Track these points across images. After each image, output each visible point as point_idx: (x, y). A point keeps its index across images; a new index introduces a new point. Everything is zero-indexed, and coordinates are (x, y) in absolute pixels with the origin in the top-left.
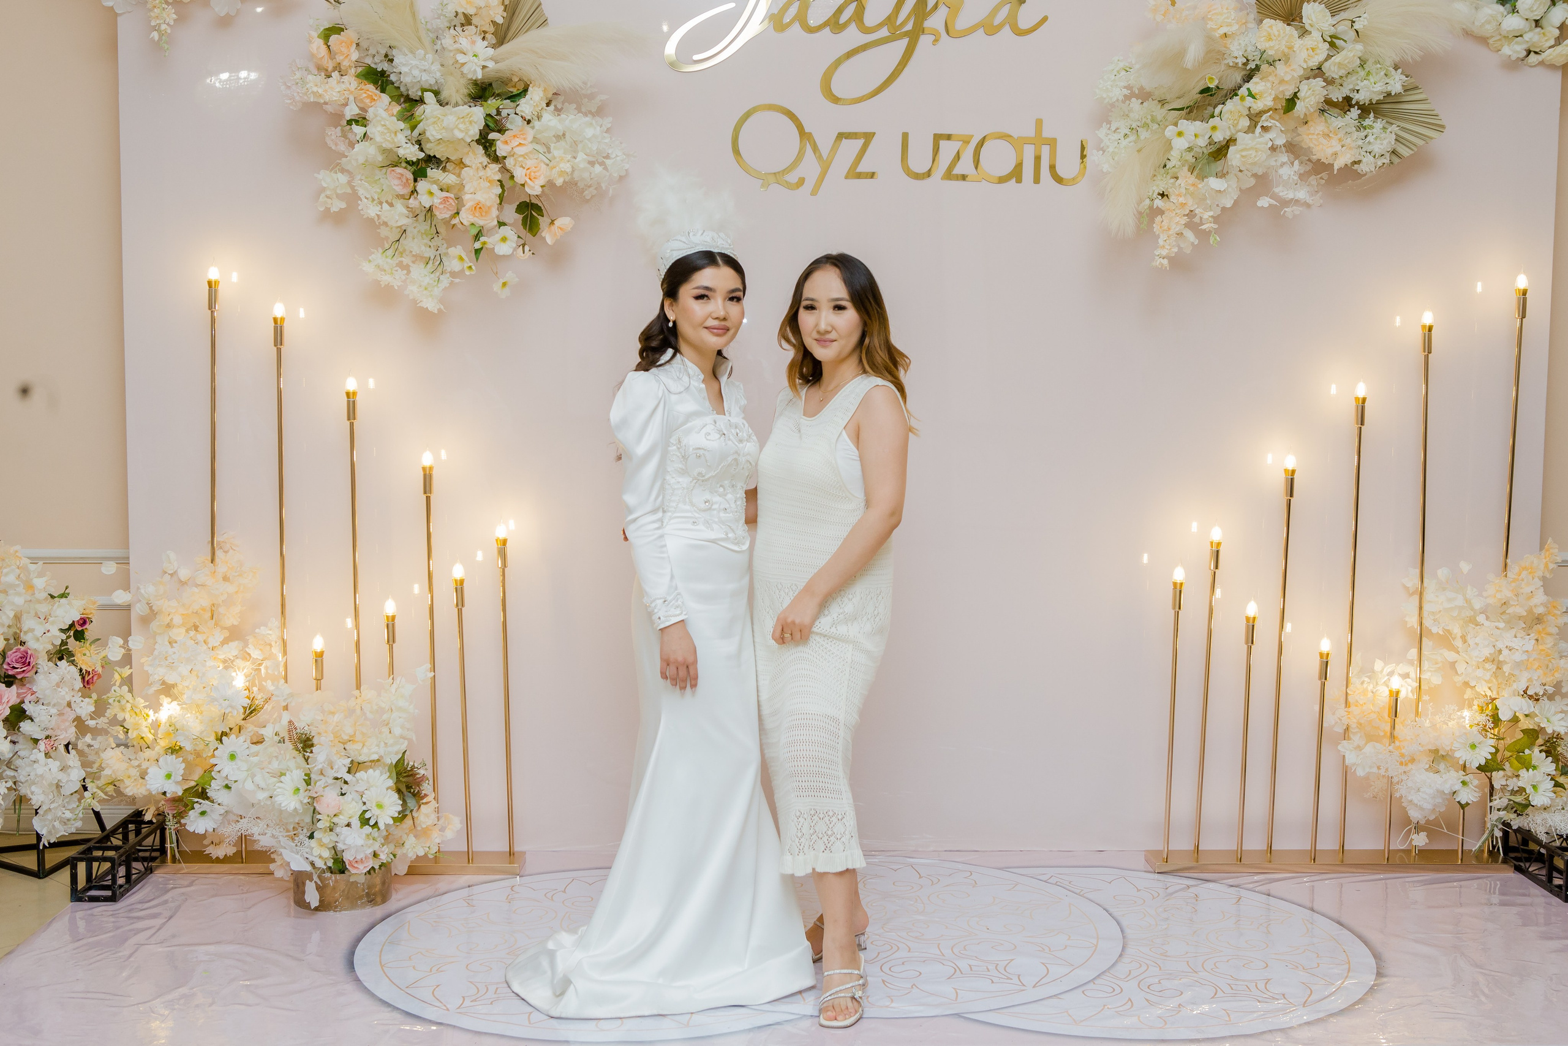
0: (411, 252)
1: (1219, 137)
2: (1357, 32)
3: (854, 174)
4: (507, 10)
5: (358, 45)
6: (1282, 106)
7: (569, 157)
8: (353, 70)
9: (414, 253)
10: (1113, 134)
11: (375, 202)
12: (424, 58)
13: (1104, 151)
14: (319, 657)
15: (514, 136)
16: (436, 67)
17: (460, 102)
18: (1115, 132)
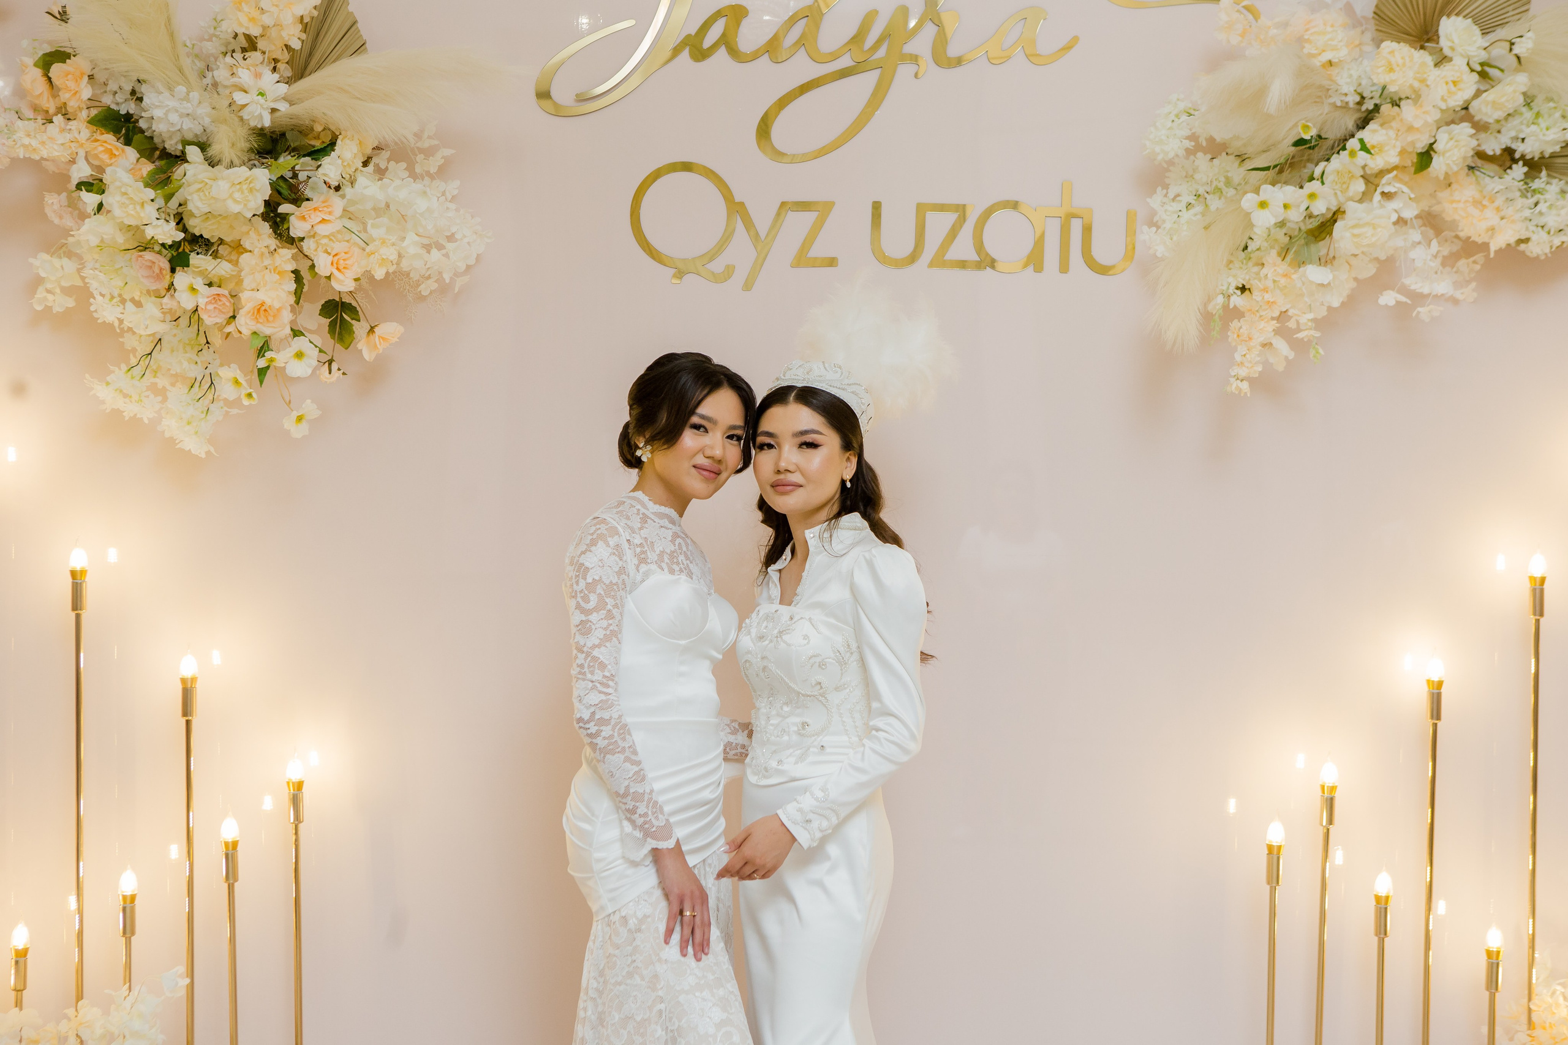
0: (169, 370)
1: (1320, 208)
2: (1518, 58)
3: (802, 259)
4: (308, 30)
5: (91, 77)
6: (1412, 162)
7: (394, 239)
8: (84, 114)
9: (173, 372)
10: (1172, 204)
11: (115, 300)
12: (187, 98)
13: (1158, 227)
14: (21, 956)
15: (315, 209)
16: (204, 111)
17: (236, 161)
18: (1173, 200)
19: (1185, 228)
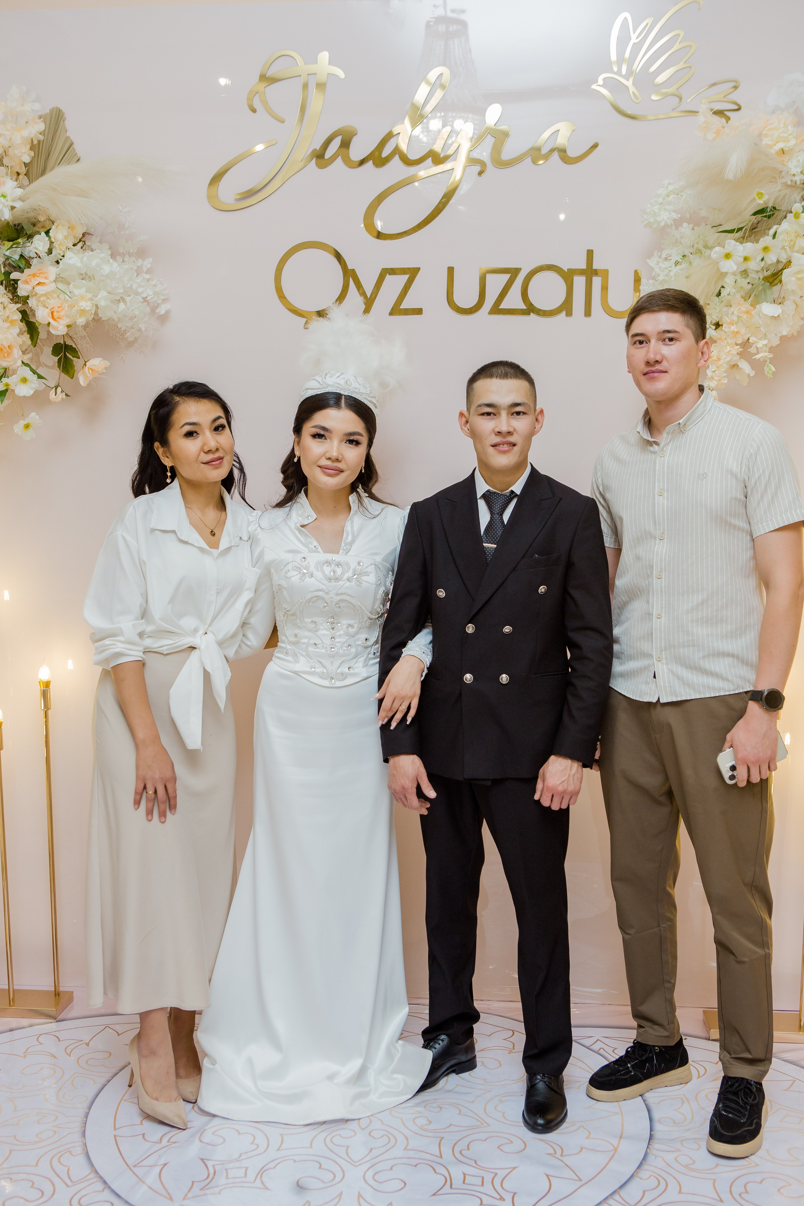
1: (771, 258)
3: (396, 310)
4: (37, 150)
7: (90, 296)
10: (665, 262)
13: (654, 280)
15: (34, 275)
18: (666, 259)
19: (673, 279)
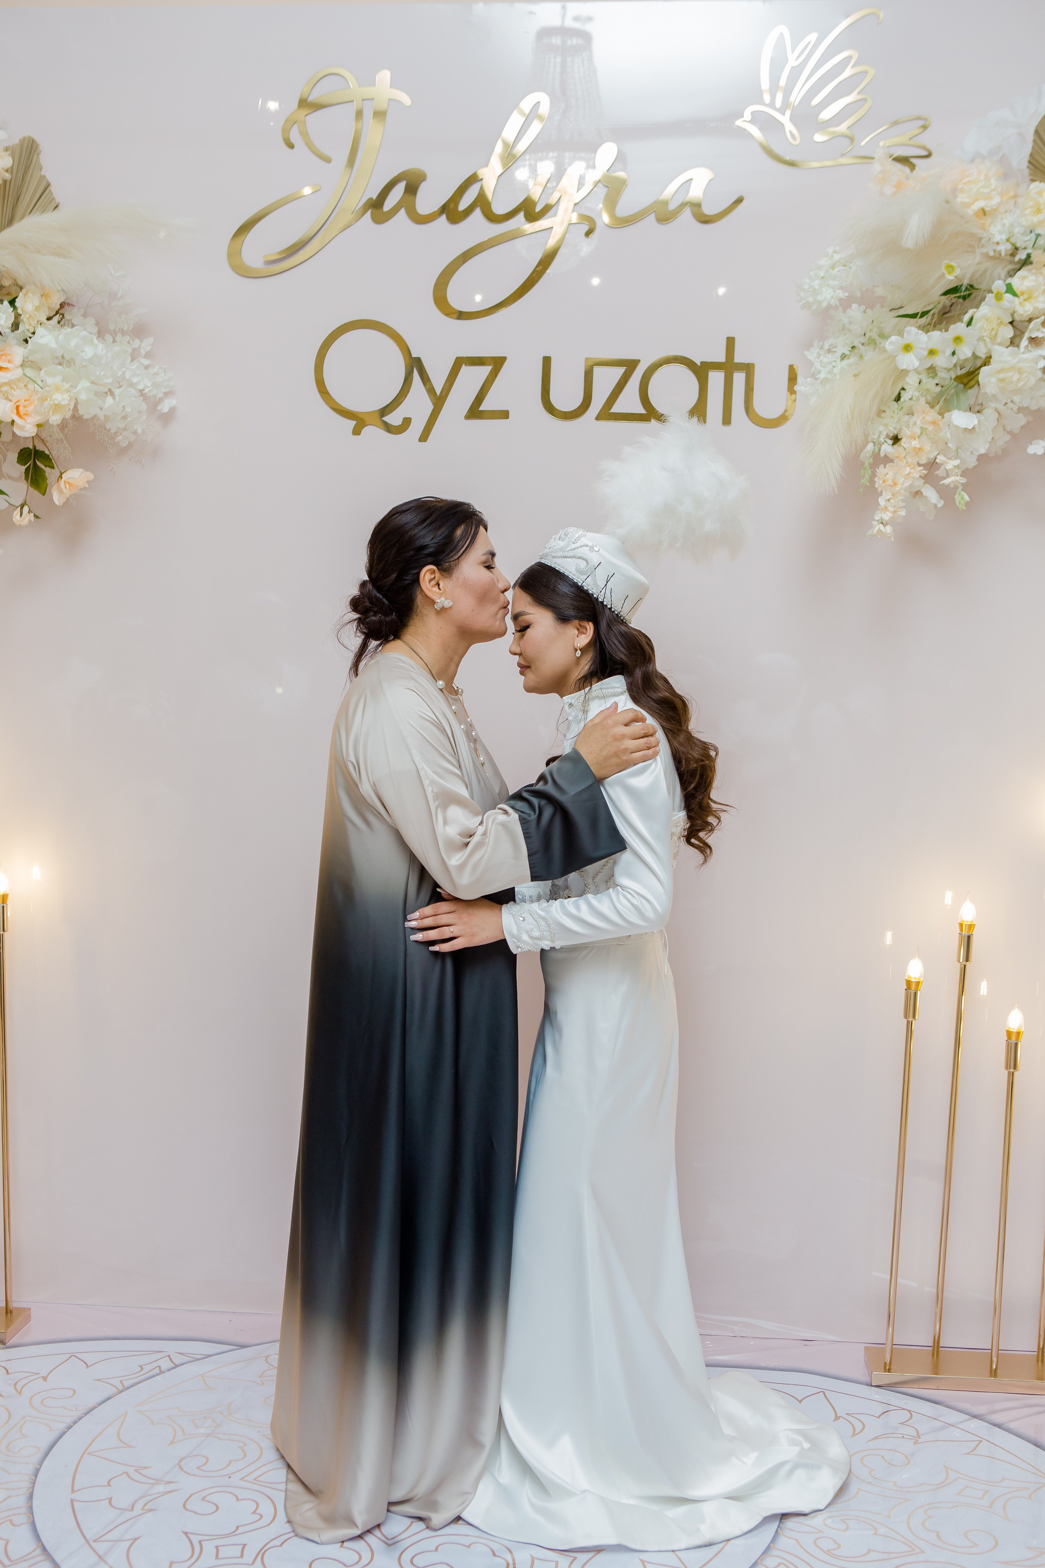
1: (965, 352)
3: (475, 412)
7: (67, 386)
10: (828, 355)
13: (813, 378)
18: (829, 351)
19: (838, 377)
